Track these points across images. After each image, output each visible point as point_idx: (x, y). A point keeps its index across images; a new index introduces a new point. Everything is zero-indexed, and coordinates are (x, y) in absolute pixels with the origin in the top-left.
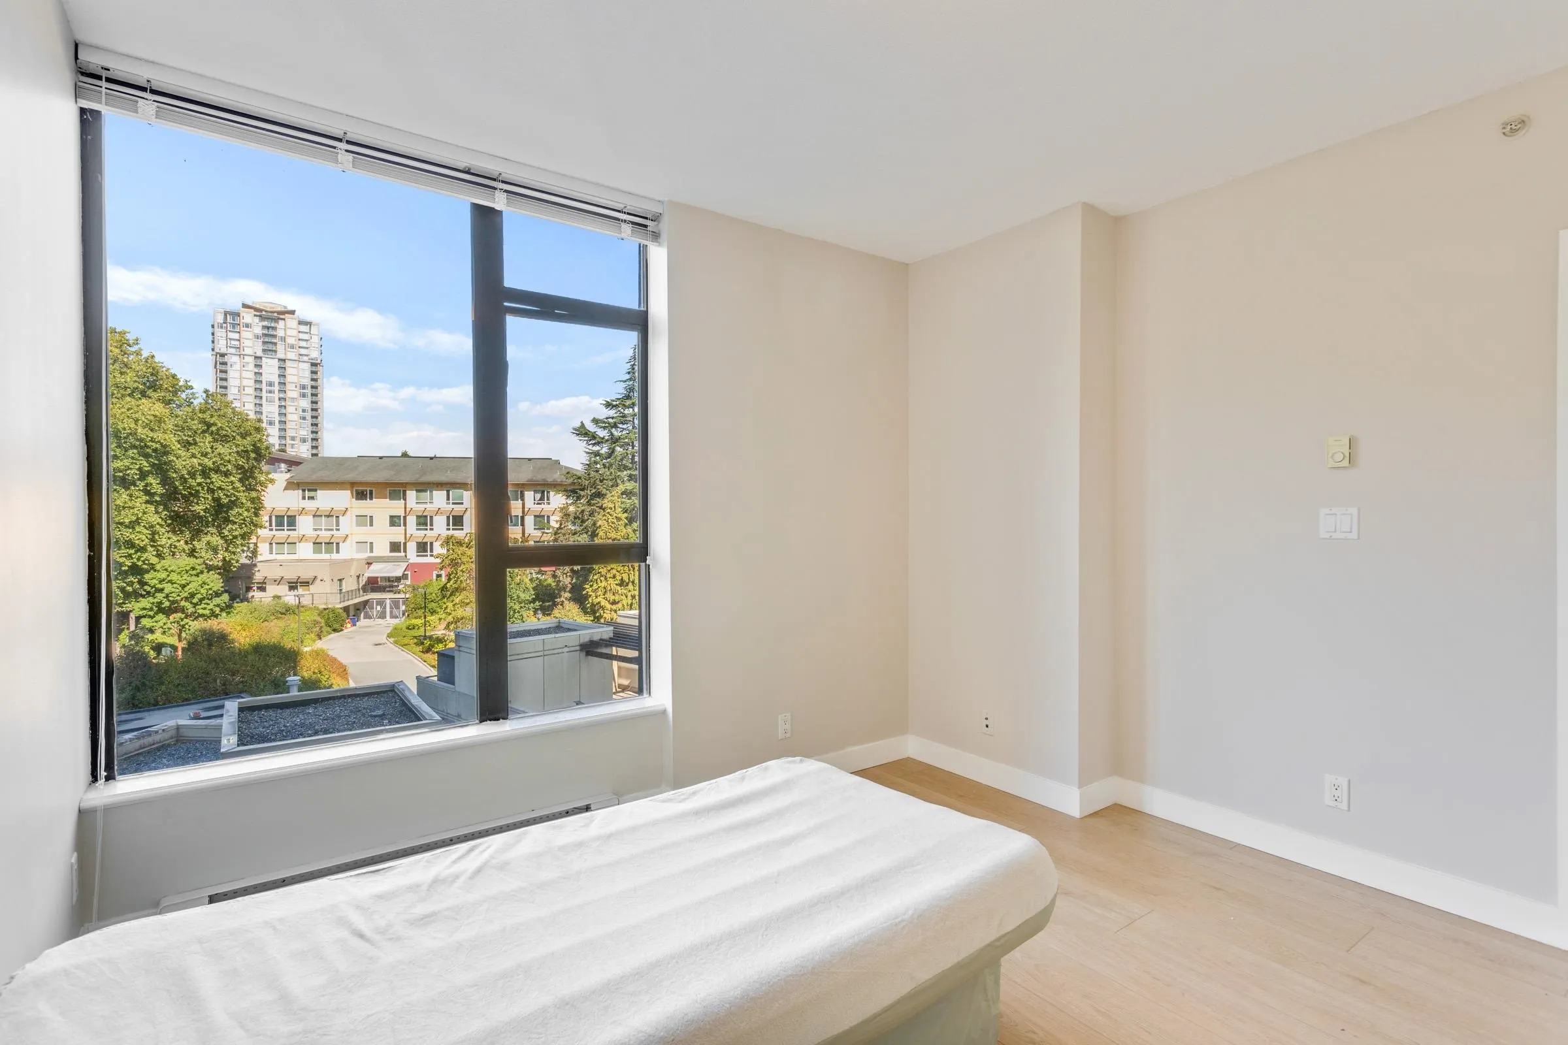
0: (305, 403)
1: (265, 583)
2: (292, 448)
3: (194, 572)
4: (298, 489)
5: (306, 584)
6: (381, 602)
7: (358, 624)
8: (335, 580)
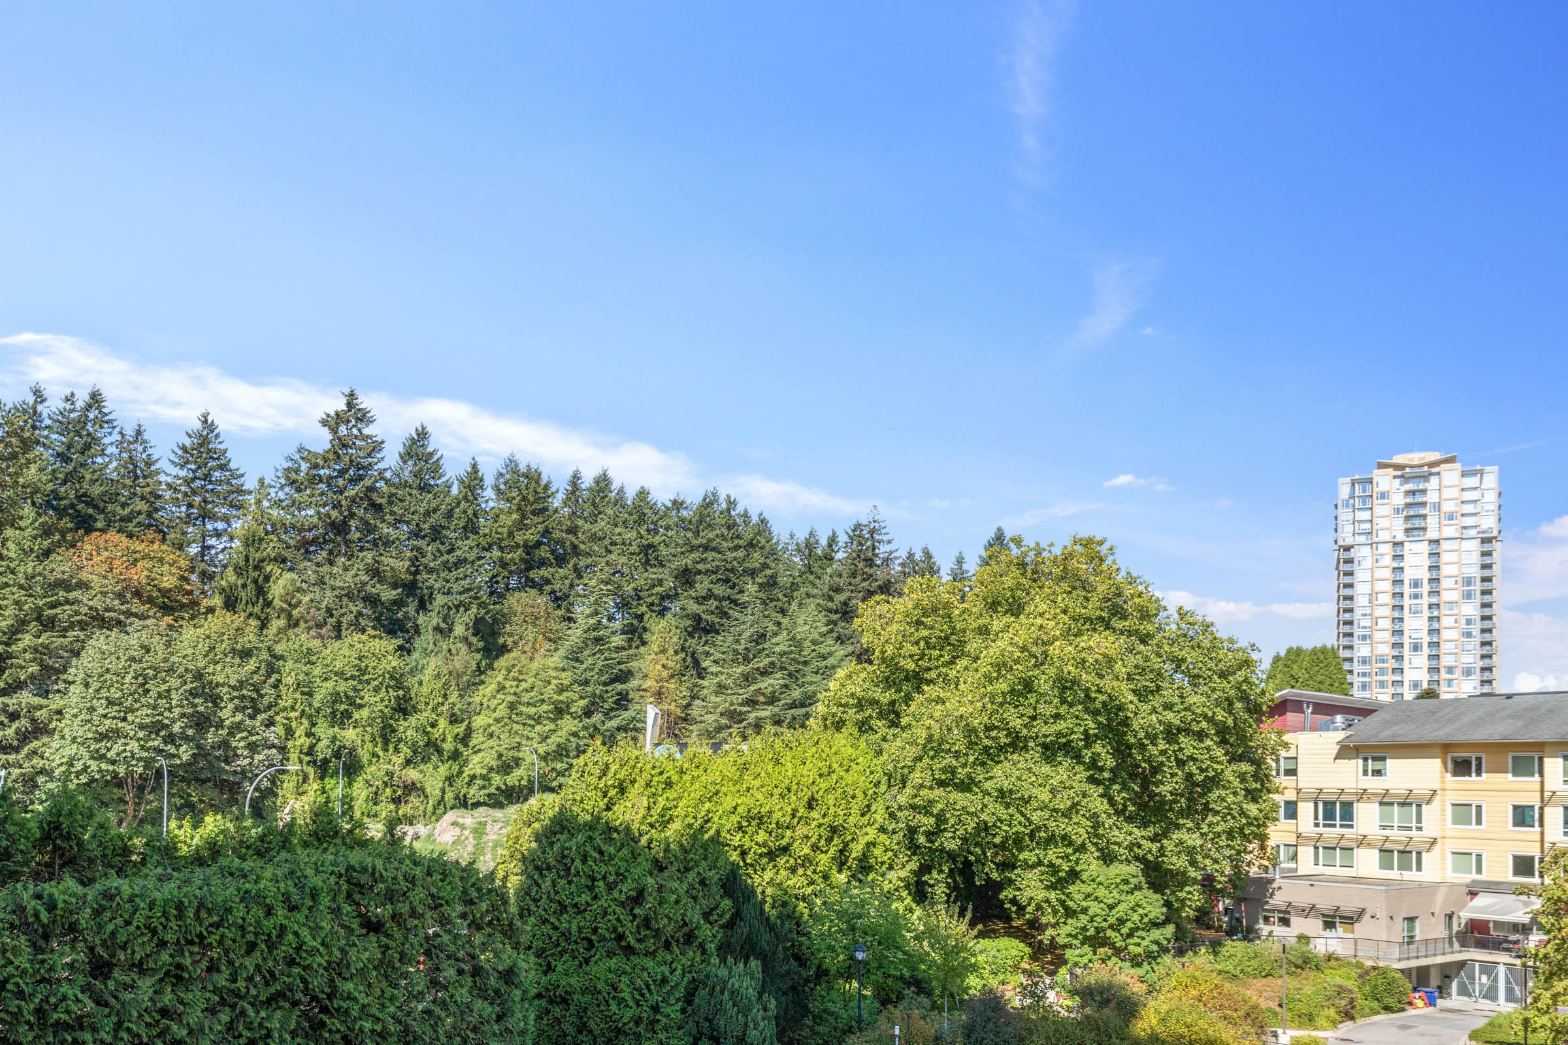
0: (1471, 609)
1: (1289, 913)
2: (1449, 686)
3: (1126, 888)
4: (1358, 757)
5: (1350, 920)
6: (1489, 969)
7: (1440, 1002)
8: (1399, 920)
